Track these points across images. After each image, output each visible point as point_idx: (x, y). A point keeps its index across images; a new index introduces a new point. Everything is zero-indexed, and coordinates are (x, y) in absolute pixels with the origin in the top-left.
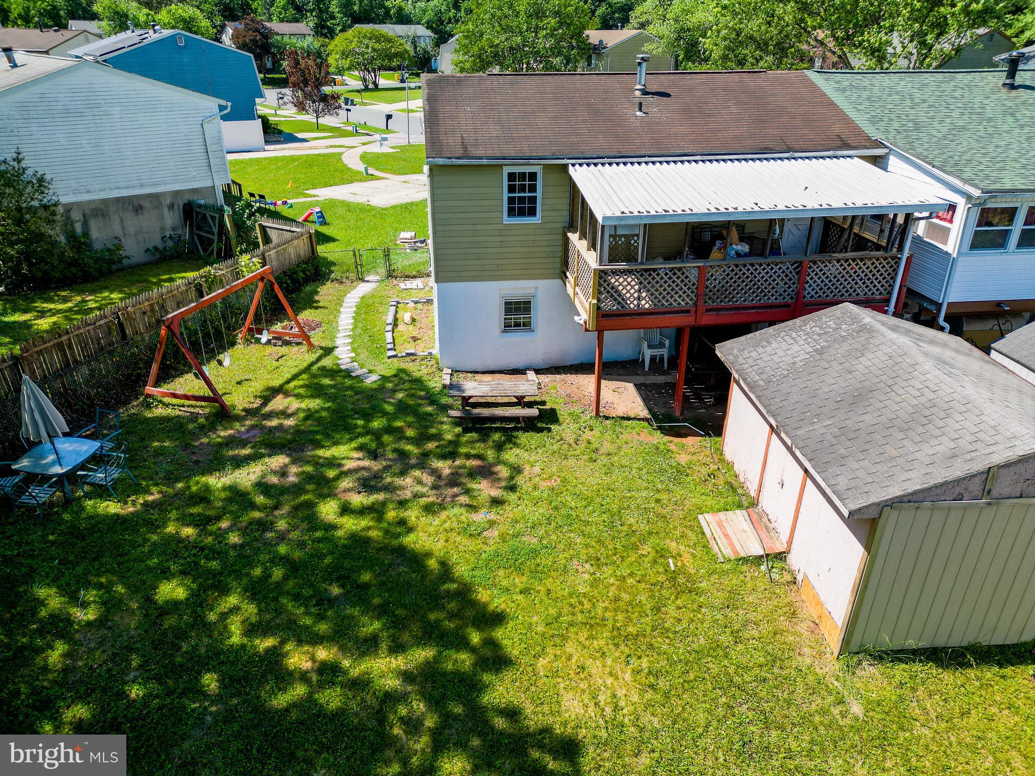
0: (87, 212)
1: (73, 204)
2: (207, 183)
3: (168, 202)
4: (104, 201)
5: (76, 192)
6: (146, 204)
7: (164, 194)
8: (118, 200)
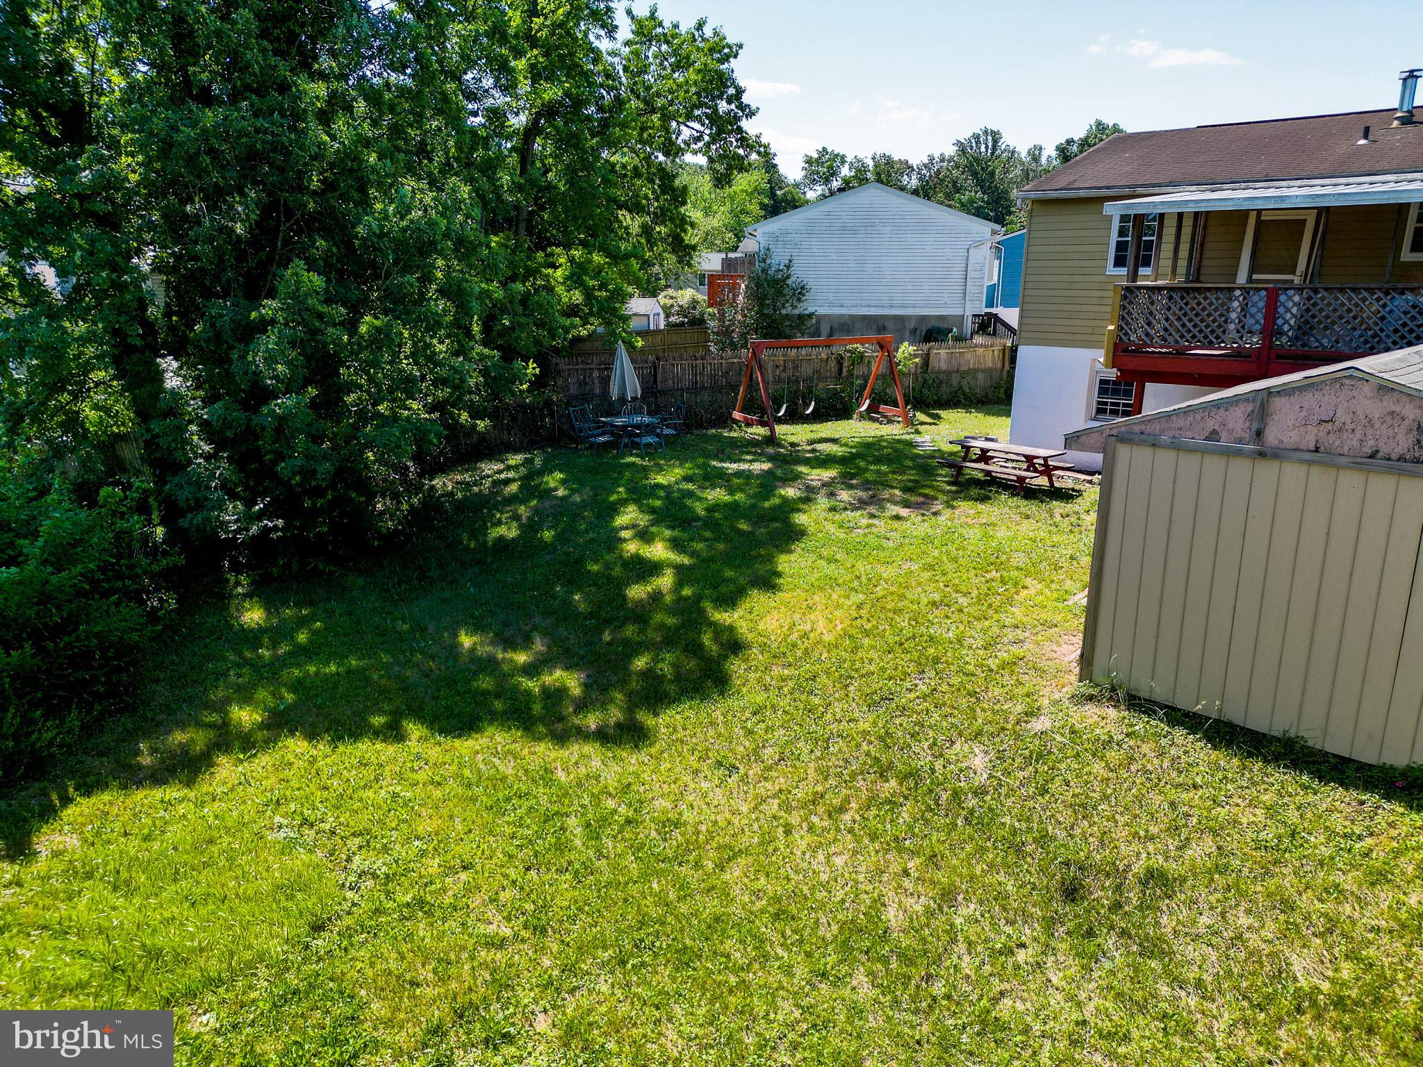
0: (835, 326)
1: (825, 316)
2: (957, 311)
3: (912, 326)
4: (852, 317)
5: (831, 305)
6: (890, 326)
7: (910, 317)
8: (865, 317)
